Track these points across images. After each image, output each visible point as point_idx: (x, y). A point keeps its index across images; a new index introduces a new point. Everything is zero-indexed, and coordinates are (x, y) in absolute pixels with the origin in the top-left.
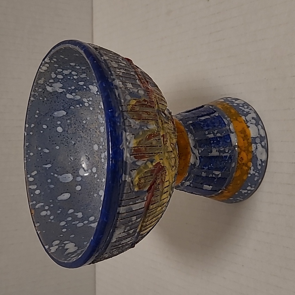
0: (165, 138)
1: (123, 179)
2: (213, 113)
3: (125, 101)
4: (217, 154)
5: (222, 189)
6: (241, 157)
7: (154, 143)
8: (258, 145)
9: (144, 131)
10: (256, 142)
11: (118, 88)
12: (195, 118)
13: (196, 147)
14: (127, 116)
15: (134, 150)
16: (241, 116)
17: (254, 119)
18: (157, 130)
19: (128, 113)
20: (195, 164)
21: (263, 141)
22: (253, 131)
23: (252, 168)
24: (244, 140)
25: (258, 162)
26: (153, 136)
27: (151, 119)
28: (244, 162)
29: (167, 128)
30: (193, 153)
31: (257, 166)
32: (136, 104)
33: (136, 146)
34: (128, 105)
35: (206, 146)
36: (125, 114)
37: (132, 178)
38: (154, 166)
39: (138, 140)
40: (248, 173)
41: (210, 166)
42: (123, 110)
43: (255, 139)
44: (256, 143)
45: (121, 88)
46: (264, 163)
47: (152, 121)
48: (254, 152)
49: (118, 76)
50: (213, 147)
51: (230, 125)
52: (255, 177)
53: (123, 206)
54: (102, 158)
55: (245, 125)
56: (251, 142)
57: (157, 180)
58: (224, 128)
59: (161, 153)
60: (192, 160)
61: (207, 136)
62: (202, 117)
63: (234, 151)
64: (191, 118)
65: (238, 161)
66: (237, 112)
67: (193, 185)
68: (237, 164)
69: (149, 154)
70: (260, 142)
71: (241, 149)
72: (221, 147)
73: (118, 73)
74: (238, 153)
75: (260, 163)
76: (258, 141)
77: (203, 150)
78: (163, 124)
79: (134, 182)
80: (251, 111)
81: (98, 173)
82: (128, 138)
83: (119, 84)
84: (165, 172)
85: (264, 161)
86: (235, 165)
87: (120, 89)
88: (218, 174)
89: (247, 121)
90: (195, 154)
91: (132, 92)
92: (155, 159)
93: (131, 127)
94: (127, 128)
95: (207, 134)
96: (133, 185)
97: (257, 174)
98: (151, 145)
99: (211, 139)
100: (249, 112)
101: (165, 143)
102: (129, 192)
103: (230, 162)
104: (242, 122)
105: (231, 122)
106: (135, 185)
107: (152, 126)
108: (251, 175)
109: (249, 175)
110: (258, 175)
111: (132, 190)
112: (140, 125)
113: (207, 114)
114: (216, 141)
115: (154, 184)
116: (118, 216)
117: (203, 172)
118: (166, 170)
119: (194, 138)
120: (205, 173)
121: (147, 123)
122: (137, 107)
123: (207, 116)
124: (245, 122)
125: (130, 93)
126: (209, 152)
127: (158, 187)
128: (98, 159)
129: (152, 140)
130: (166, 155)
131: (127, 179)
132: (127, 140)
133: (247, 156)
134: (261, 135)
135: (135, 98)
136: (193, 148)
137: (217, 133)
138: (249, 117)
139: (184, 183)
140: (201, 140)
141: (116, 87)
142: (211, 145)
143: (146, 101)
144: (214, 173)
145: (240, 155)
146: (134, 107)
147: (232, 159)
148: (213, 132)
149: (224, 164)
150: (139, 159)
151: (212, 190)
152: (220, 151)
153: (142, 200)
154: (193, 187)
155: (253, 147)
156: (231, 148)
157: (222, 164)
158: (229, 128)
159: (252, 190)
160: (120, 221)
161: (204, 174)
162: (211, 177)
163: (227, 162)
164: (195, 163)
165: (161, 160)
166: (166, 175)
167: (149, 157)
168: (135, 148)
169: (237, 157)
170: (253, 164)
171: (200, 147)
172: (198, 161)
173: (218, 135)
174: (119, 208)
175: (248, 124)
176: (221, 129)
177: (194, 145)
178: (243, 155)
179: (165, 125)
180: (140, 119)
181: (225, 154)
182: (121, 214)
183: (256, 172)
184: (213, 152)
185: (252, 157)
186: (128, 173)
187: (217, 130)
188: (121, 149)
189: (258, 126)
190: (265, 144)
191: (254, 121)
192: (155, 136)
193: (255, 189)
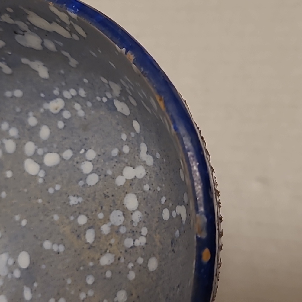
54: (146, 236)
81: (160, 206)
128: (154, 236)
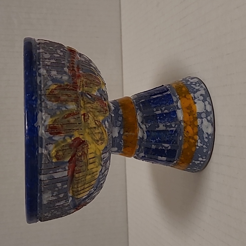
0: (86, 117)
1: (40, 152)
2: (165, 92)
3: (44, 86)
4: (164, 128)
5: (175, 159)
6: (186, 131)
7: (72, 121)
8: (203, 119)
9: (62, 111)
10: (202, 116)
11: (41, 76)
12: (148, 97)
13: (143, 123)
14: (45, 99)
15: (49, 127)
16: (190, 94)
17: (202, 96)
18: (76, 109)
19: (46, 96)
20: (143, 138)
21: (209, 116)
22: (199, 107)
23: (199, 141)
24: (189, 116)
25: (205, 135)
26: (72, 115)
27: (70, 100)
28: (190, 135)
29: (90, 107)
30: (141, 128)
31: (204, 139)
32: (57, 89)
33: (51, 124)
34: (46, 90)
35: (152, 122)
36: (43, 97)
37: (49, 151)
38: (73, 140)
39: (54, 119)
40: (196, 145)
41: (157, 140)
42: (42, 94)
43: (201, 114)
44: (202, 118)
45: (43, 75)
46: (210, 136)
47: (71, 102)
48: (200, 126)
49: (45, 66)
50: (159, 123)
51: (178, 102)
52: (204, 149)
53: (44, 174)
55: (192, 102)
56: (197, 117)
57: (78, 152)
58: (172, 105)
59: (81, 129)
60: (140, 134)
61: (155, 113)
62: (154, 96)
63: (181, 126)
64: (144, 97)
65: (184, 134)
66: (187, 90)
67: (148, 156)
68: (183, 137)
69: (66, 131)
70: (206, 117)
71: (186, 124)
72: (167, 122)
73: (46, 63)
74: (184, 127)
75: (207, 136)
76: (203, 115)
77: (150, 125)
78: (85, 104)
79: (51, 154)
80: (201, 89)
82: (44, 118)
83: (43, 72)
84: (87, 145)
85: (210, 134)
86: (182, 138)
87: (42, 77)
88: (168, 146)
89: (195, 97)
90: (142, 128)
91: (55, 78)
92: (74, 134)
93: (47, 108)
94: (43, 109)
95: (155, 111)
96: (50, 157)
97: (204, 146)
98: (68, 123)
99: (157, 115)
100: (199, 89)
101: (86, 120)
102: (47, 162)
103: (176, 135)
104: (190, 99)
105: (179, 99)
106: (53, 157)
107: (72, 106)
108: (199, 148)
109: (198, 148)
110: (206, 147)
111: (50, 161)
112: (58, 106)
113: (160, 93)
114: (162, 117)
115: (75, 156)
116: (41, 183)
117: (153, 145)
118: (88, 144)
119: (142, 115)
120: (154, 145)
121: (65, 104)
122: (56, 91)
123: (160, 95)
124: (193, 99)
125: (53, 79)
126: (156, 127)
127: (80, 159)
129: (70, 119)
130: (87, 130)
131: (43, 152)
132: (42, 119)
133: (193, 130)
134: (207, 110)
135: (56, 83)
136: (141, 124)
137: (164, 110)
138: (197, 94)
139: (139, 154)
140: (147, 116)
141: (40, 75)
142: (157, 120)
143: (69, 85)
144: (163, 146)
145: (185, 129)
146: (53, 91)
147: (178, 133)
148: (160, 109)
149: (171, 137)
150: (54, 135)
151: (167, 160)
152: (166, 126)
153: (63, 169)
154: (147, 158)
155: (198, 122)
156: (177, 123)
157: (169, 138)
158: (176, 104)
159: (204, 161)
160: (44, 187)
161: (154, 147)
162: (161, 149)
163: (173, 136)
164: (143, 136)
165: (81, 135)
166: (89, 148)
167: (66, 133)
168: (50, 126)
169: (183, 130)
170: (199, 137)
171: (147, 123)
172: (145, 135)
173: (165, 111)
174: (40, 176)
175: (196, 101)
176: (168, 106)
177: (141, 121)
178: (189, 129)
179: (88, 105)
180: (58, 101)
181: (172, 129)
182: (42, 181)
183: (204, 145)
184: (160, 126)
185: (198, 131)
186: (44, 146)
187: (165, 107)
188: (35, 127)
189: (205, 102)
190: (211, 118)
191: (202, 98)
192: (74, 114)
193: (207, 161)
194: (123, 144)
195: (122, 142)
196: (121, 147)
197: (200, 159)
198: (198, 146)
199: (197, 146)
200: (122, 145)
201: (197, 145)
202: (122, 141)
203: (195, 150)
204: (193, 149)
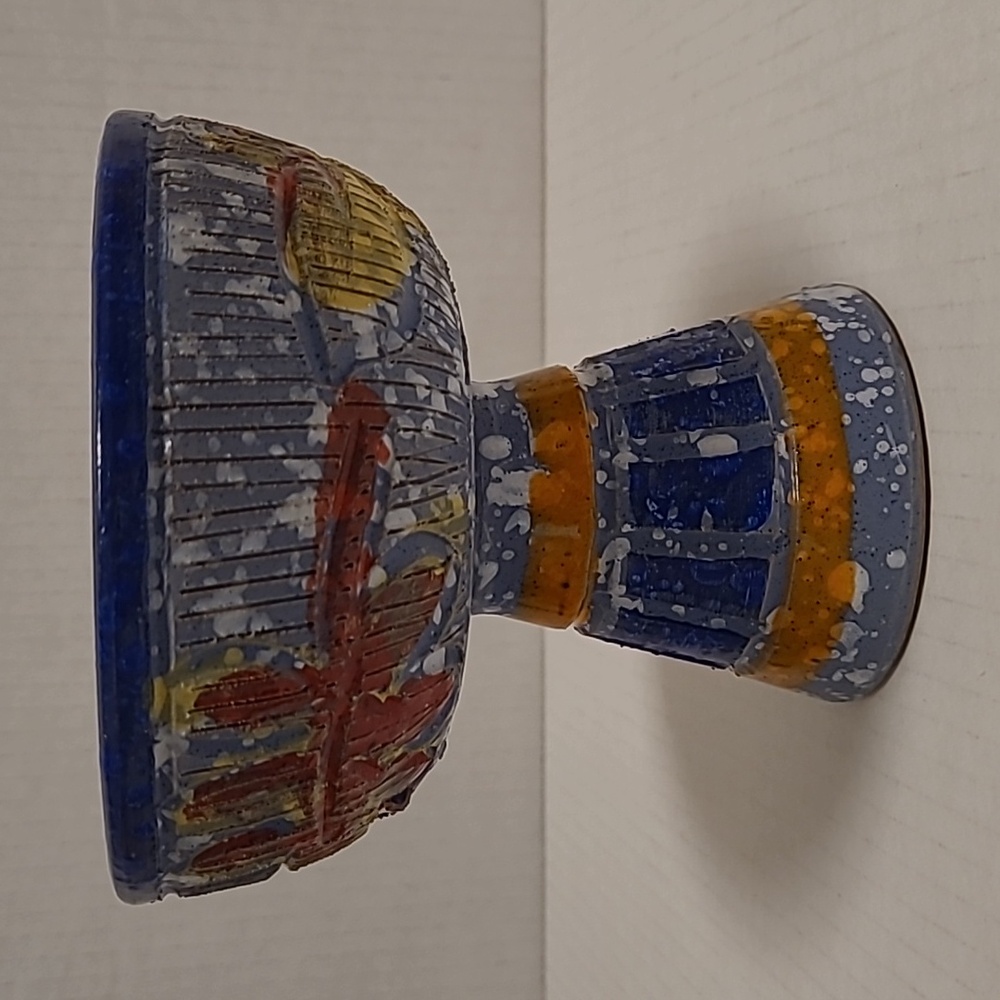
23: (822, 319)
31: (838, 310)
40: (820, 333)
52: (857, 334)
97: (854, 325)
108: (836, 336)
109: (830, 337)
110: (864, 326)
159: (892, 380)
170: (816, 312)
183: (847, 322)
193: (903, 371)
194: (526, 417)
195: (518, 409)
196: (522, 429)
197: (869, 375)
198: (827, 333)
199: (824, 335)
200: (524, 419)
201: (821, 330)
202: (519, 405)
203: (828, 348)
204: (819, 348)
